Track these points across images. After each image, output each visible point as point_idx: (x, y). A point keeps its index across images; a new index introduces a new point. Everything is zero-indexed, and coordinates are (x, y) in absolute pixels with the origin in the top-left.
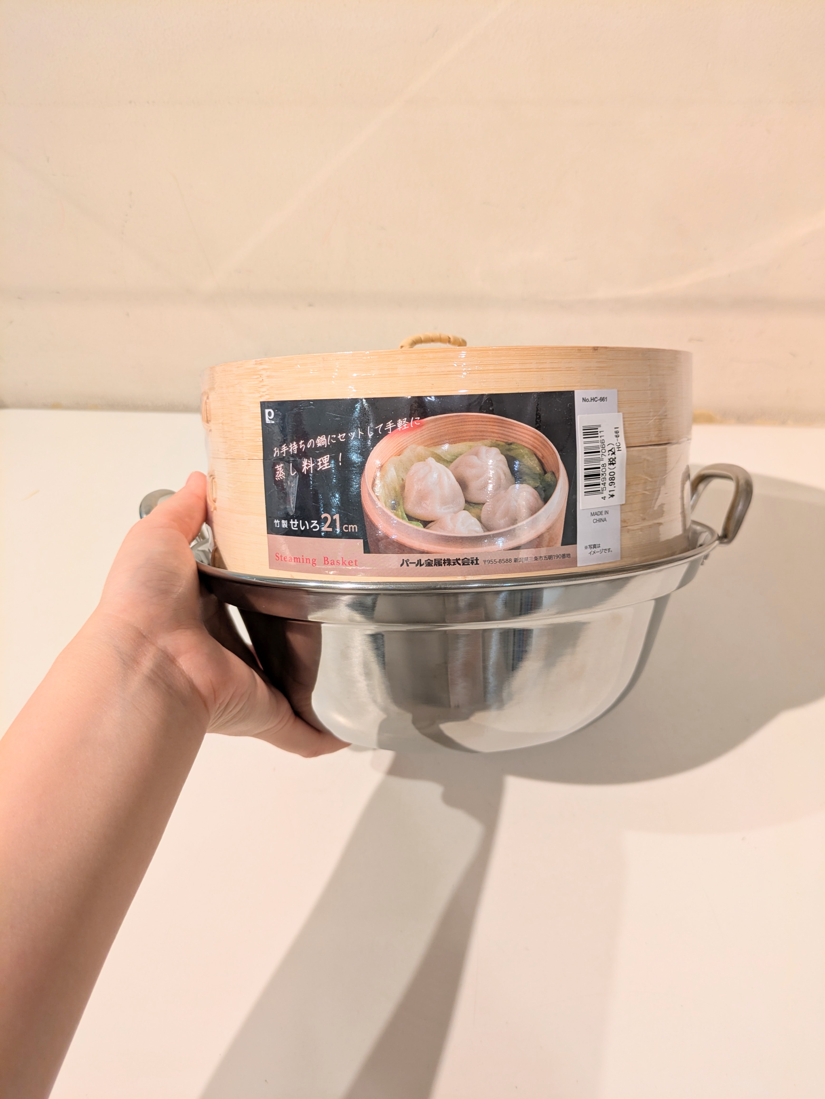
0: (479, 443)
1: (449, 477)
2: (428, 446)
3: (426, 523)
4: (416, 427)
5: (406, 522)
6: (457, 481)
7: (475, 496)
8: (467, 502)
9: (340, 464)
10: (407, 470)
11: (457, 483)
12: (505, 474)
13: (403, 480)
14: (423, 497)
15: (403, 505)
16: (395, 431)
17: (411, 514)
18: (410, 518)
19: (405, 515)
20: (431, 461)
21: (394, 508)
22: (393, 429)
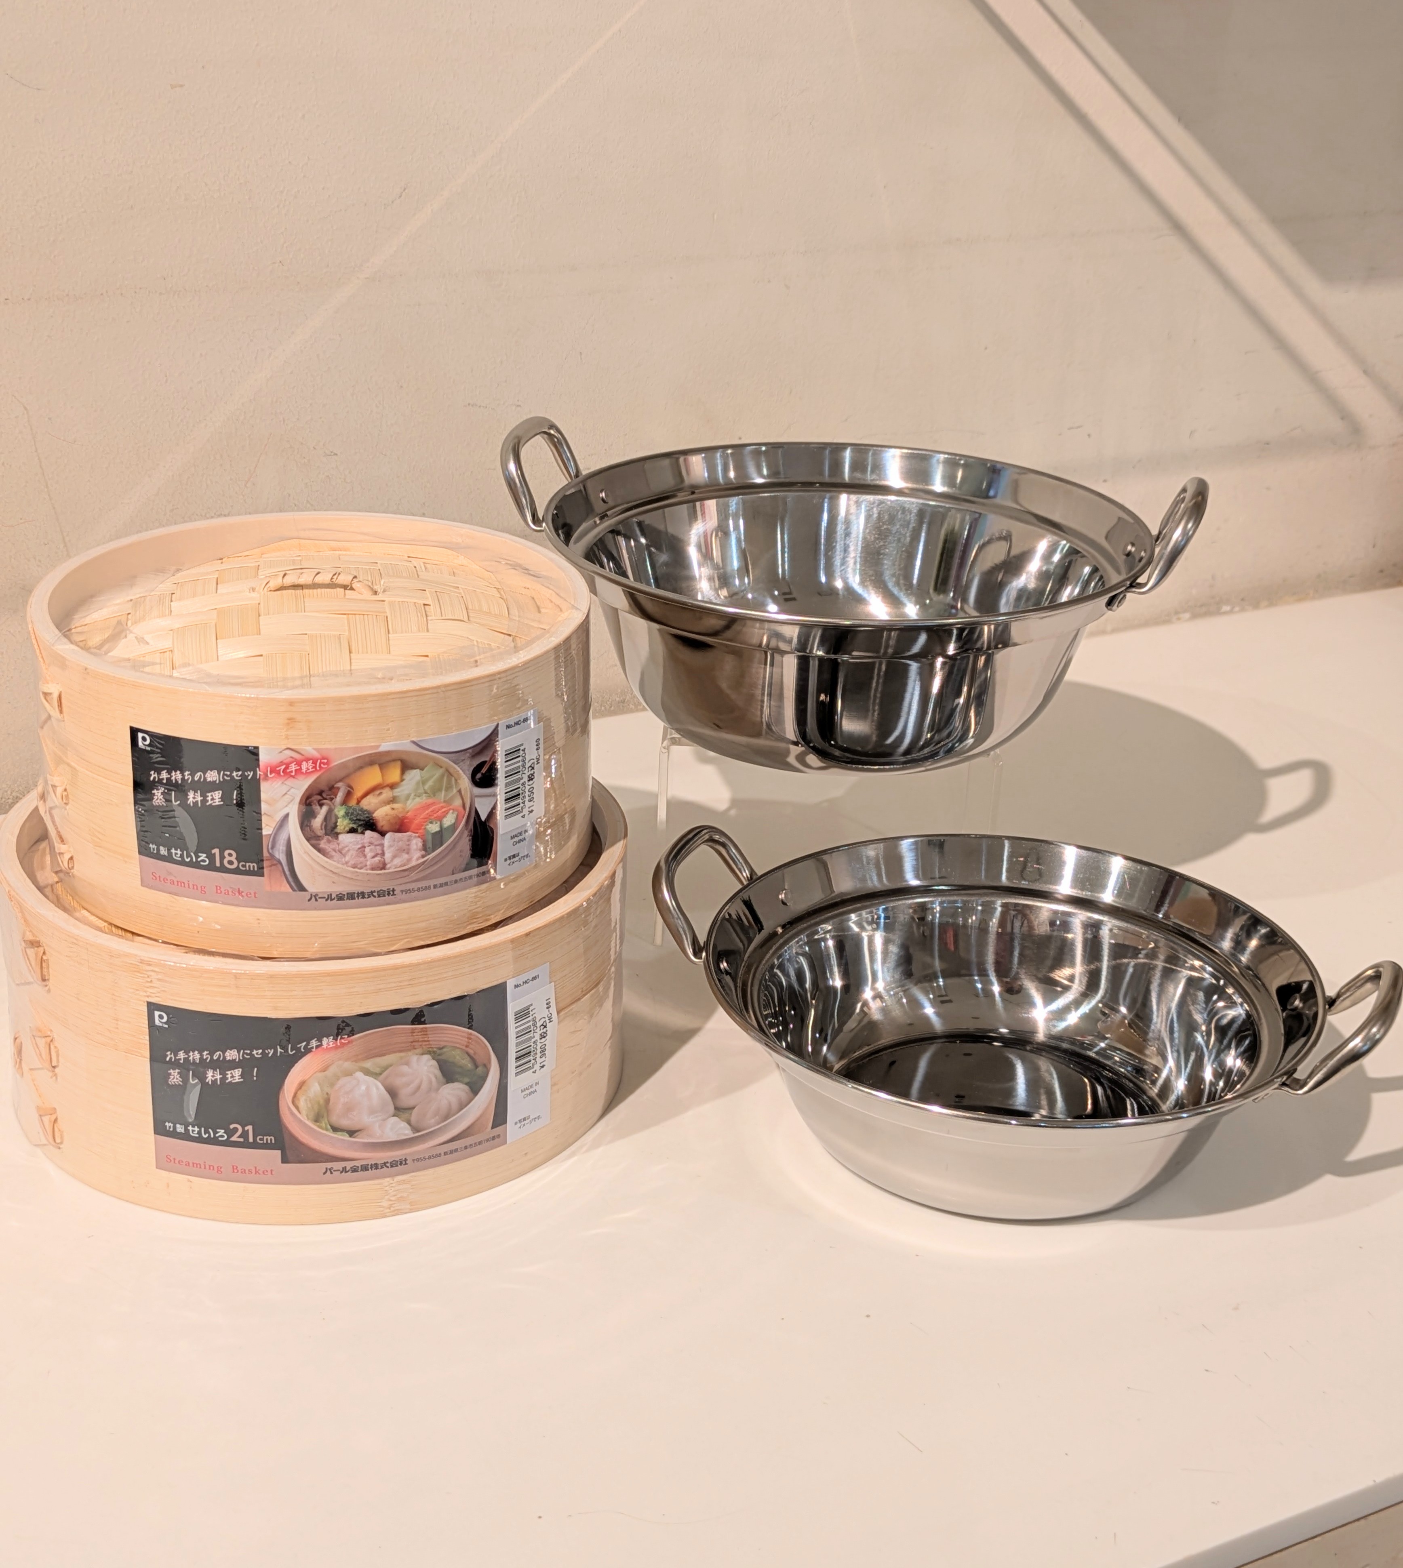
0: (410, 1053)
1: (378, 1088)
2: (356, 1061)
3: (352, 1133)
4: (343, 1045)
5: (330, 1134)
6: (387, 1091)
7: (405, 1099)
8: (396, 1108)
9: (255, 1078)
10: (332, 1085)
11: (385, 1092)
12: (436, 1077)
13: (327, 1094)
14: (349, 1109)
15: (328, 1116)
16: (319, 1049)
17: (336, 1125)
18: (335, 1129)
19: (329, 1127)
20: (359, 1075)
21: (317, 1120)
22: (317, 1047)
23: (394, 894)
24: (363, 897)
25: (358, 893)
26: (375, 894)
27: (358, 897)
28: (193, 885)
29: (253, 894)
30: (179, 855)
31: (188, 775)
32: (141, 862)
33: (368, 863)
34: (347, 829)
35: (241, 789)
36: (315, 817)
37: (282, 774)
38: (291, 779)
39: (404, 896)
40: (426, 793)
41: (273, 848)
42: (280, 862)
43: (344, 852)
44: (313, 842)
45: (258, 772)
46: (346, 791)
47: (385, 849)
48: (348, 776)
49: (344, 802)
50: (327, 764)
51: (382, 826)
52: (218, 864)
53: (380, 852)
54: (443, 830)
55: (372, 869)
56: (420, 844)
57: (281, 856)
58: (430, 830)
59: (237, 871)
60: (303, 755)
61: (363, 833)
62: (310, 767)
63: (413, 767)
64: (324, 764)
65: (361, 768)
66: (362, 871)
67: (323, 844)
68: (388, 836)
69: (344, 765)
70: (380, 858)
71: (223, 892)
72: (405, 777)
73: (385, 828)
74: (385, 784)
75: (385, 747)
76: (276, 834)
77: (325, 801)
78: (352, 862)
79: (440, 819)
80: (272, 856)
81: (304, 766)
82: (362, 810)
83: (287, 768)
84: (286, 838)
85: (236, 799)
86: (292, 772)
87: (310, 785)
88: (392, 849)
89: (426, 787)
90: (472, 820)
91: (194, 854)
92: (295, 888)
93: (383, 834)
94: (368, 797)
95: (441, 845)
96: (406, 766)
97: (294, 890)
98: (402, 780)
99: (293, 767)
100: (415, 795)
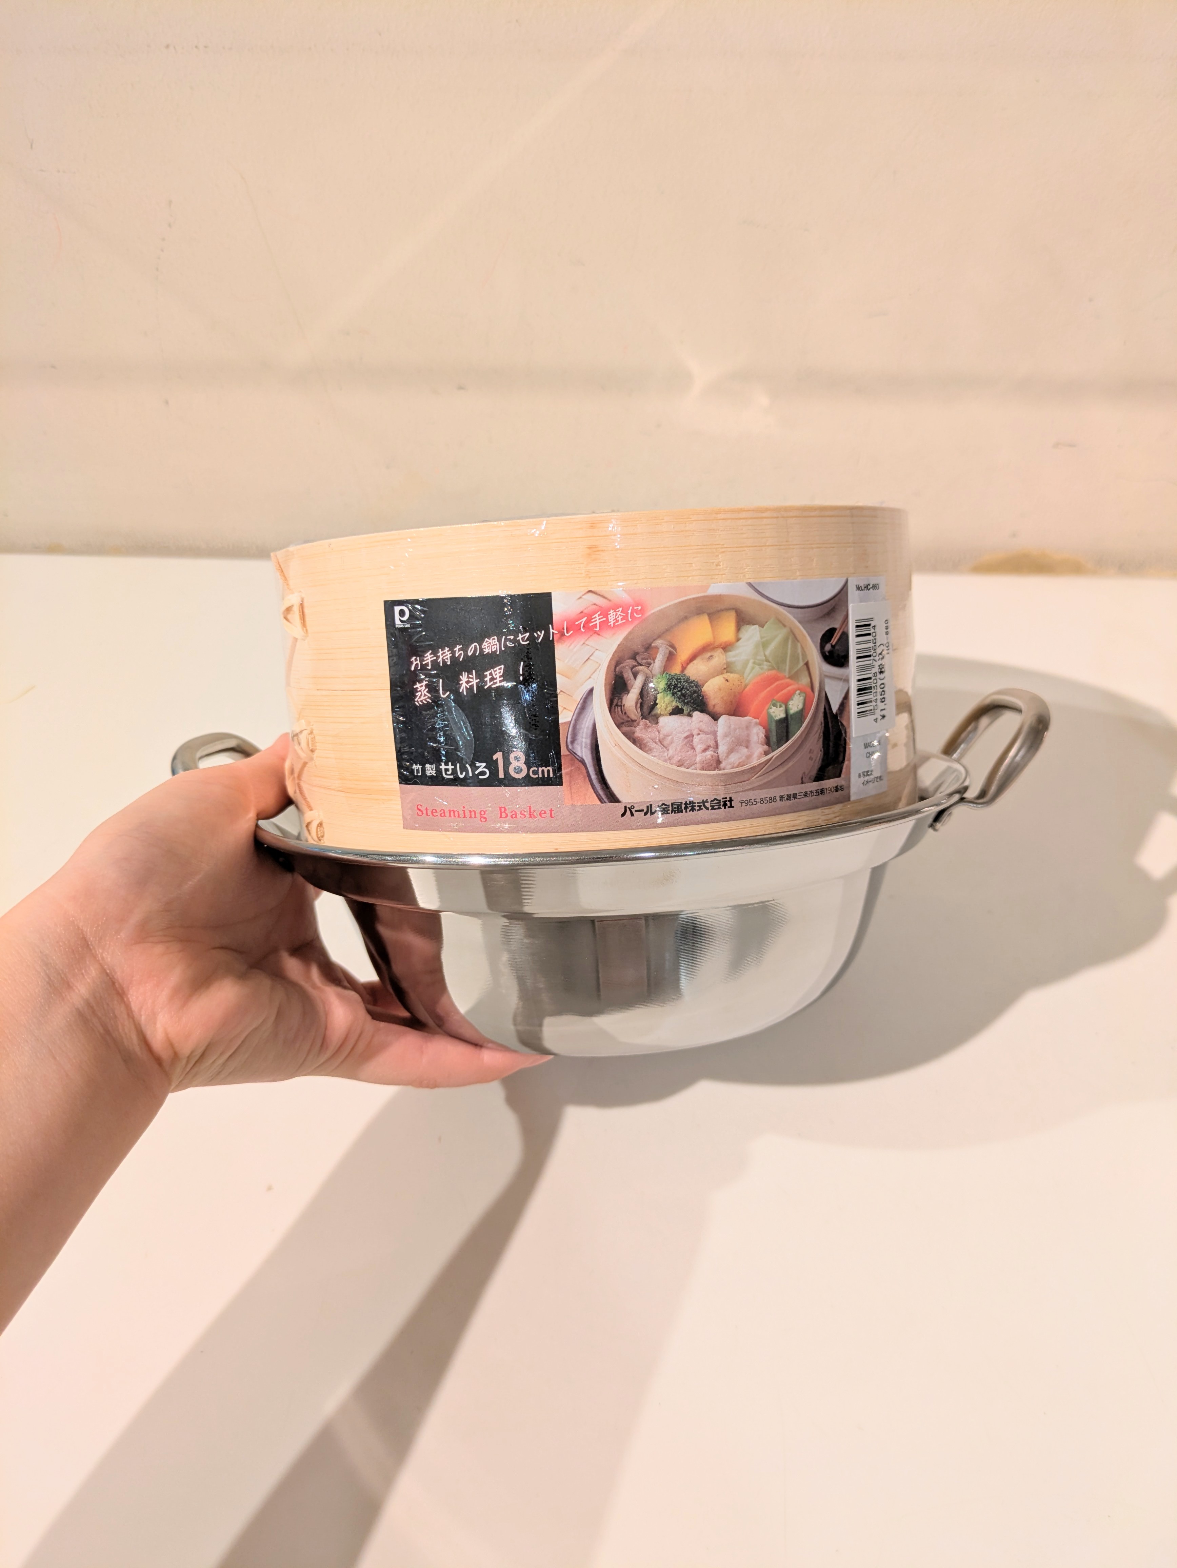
23: (731, 806)
24: (693, 809)
25: (686, 804)
26: (708, 805)
27: (686, 808)
28: (470, 812)
29: (548, 812)
30: (450, 772)
31: (459, 650)
32: (402, 792)
33: (698, 759)
34: (670, 709)
35: (529, 658)
36: (628, 692)
37: (583, 630)
38: (595, 637)
39: (746, 809)
40: (767, 661)
41: (573, 742)
42: (583, 762)
43: (665, 743)
44: (626, 729)
45: (551, 631)
46: (668, 652)
47: (719, 739)
48: (668, 630)
49: (665, 669)
50: (642, 611)
51: (714, 706)
52: (501, 775)
53: (712, 743)
54: (789, 719)
55: (703, 769)
56: (762, 735)
57: (584, 752)
58: (773, 715)
59: (528, 781)
60: (610, 600)
61: (690, 715)
62: (620, 618)
63: (751, 622)
64: (637, 612)
65: (686, 618)
66: (689, 770)
67: (639, 732)
68: (723, 719)
69: (663, 614)
70: (712, 753)
71: (509, 815)
72: (741, 635)
73: (719, 708)
74: (716, 645)
75: (716, 589)
76: (577, 721)
77: (640, 668)
78: (677, 758)
79: (785, 702)
80: (572, 753)
81: (611, 618)
82: (687, 680)
83: (589, 621)
84: (591, 726)
85: (523, 675)
86: (595, 626)
87: (620, 644)
88: (728, 739)
89: (767, 653)
90: (822, 710)
91: (470, 765)
92: (604, 797)
93: (715, 717)
94: (695, 662)
95: (787, 740)
96: (743, 620)
97: (602, 801)
98: (738, 640)
99: (597, 619)
100: (754, 663)
